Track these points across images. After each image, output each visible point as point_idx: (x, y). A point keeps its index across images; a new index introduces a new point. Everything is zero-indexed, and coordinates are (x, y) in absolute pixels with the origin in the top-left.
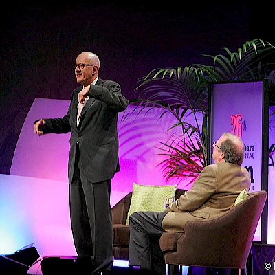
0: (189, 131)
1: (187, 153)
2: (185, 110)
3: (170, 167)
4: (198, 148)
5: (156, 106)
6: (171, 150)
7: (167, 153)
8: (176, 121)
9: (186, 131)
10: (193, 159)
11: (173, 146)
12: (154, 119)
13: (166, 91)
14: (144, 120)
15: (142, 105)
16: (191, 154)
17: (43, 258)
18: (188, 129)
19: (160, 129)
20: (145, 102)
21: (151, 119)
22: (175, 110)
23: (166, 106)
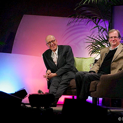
0: (102, 31)
1: (100, 41)
2: (100, 19)
3: (92, 48)
4: (106, 39)
5: (85, 18)
6: (93, 40)
7: (91, 41)
8: (95, 25)
9: (100, 30)
10: (104, 44)
11: (94, 38)
12: (84, 24)
13: (90, 10)
14: (79, 25)
15: (78, 18)
16: (103, 42)
17: (30, 95)
18: (101, 29)
19: (87, 30)
20: (79, 16)
21: (82, 25)
22: (94, 19)
23: (90, 18)
